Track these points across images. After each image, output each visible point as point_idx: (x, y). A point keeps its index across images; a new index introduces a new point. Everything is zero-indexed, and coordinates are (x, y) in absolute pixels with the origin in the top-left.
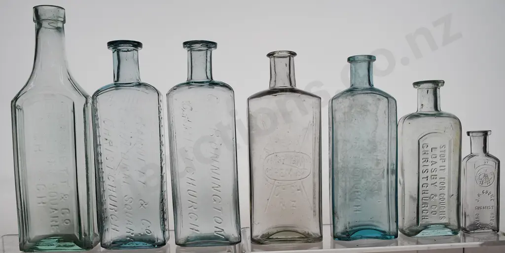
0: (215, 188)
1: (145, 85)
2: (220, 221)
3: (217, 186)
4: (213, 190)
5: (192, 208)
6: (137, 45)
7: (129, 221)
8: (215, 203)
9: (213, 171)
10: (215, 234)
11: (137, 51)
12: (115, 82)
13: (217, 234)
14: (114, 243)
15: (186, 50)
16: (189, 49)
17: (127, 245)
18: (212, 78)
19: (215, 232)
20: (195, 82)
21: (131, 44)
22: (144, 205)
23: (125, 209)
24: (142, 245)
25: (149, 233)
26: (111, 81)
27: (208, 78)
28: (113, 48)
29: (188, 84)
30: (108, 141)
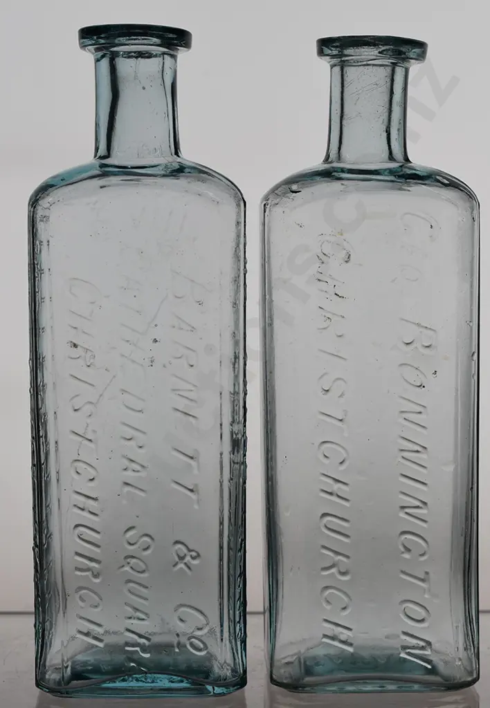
0: (407, 510)
1: (201, 172)
2: (419, 613)
3: (418, 503)
4: (402, 515)
5: (334, 570)
6: (175, 39)
7: (137, 610)
8: (407, 556)
9: (406, 454)
10: (403, 655)
11: (173, 57)
12: (101, 158)
13: (409, 654)
14: (77, 675)
15: (324, 64)
16: (335, 61)
17: (118, 684)
18: (407, 160)
19: (404, 648)
20: (351, 171)
21: (157, 37)
22: (188, 559)
23: (127, 568)
24: (167, 685)
25: (200, 650)
26: (85, 156)
27: (391, 157)
28: (97, 50)
29: (327, 174)
30: (79, 351)
